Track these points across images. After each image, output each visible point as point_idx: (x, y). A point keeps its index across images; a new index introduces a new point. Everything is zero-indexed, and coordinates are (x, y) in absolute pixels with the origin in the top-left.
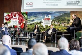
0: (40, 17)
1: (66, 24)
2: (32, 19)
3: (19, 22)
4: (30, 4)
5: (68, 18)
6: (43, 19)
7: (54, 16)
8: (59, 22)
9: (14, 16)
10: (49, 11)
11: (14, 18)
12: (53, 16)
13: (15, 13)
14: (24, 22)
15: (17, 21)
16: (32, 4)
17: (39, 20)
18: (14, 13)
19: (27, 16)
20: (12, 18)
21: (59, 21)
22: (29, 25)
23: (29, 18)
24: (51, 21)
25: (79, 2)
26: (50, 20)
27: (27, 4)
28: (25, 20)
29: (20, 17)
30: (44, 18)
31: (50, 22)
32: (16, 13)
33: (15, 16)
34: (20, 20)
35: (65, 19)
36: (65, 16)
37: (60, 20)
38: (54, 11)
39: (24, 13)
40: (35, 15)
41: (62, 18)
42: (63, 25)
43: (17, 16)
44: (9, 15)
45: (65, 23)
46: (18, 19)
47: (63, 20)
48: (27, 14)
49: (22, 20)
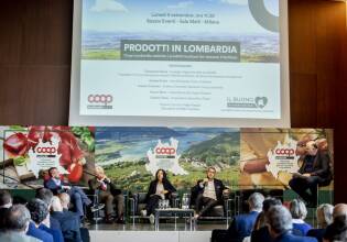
0: (140, 143)
1: (228, 167)
2: (113, 150)
3: (62, 160)
4: (103, 99)
5: (235, 149)
6: (150, 152)
8: (203, 160)
9: (40, 140)
10: (170, 126)
11: (41, 144)
12: (184, 141)
13: (46, 130)
15: (54, 156)
16: (109, 99)
17: (138, 153)
18: (43, 128)
19: (93, 140)
20: (34, 146)
21: (206, 156)
23: (101, 148)
24: (178, 157)
25: (265, 100)
27: (92, 99)
28: (87, 154)
29: (67, 143)
31: (176, 161)
32: (50, 128)
33: (46, 139)
34: (67, 152)
35: (223, 151)
36: (223, 142)
37: (207, 153)
38: (188, 126)
39: (82, 128)
40: (123, 139)
41: (213, 149)
42: (218, 169)
43: (56, 141)
44: (20, 136)
45: (224, 163)
46: (60, 151)
47: (217, 153)
48: (92, 132)
49: (72, 153)
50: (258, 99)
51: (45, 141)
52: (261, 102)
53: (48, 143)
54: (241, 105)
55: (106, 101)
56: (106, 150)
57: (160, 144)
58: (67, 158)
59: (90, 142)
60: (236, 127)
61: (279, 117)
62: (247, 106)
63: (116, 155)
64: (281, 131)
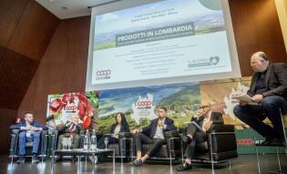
0: (127, 100)
1: (192, 112)
2: (110, 105)
5: (196, 98)
6: (133, 105)
7: (161, 96)
8: (172, 108)
9: (68, 102)
10: (146, 86)
11: (69, 105)
12: (158, 95)
13: (72, 95)
14: (91, 114)
15: (75, 112)
16: (108, 72)
17: (126, 106)
18: (70, 94)
19: (97, 100)
20: (65, 106)
21: (174, 105)
22: (102, 119)
23: (102, 104)
25: (217, 59)
26: (151, 106)
27: (99, 73)
28: (93, 109)
29: (83, 103)
30: (136, 101)
31: (152, 110)
32: (74, 94)
33: (71, 101)
34: (82, 108)
36: (187, 93)
39: (91, 93)
40: (116, 97)
41: (180, 100)
42: (184, 115)
44: (58, 100)
45: (189, 109)
46: (79, 108)
47: (183, 102)
48: (97, 95)
49: (85, 109)
50: (211, 59)
52: (214, 61)
53: (72, 104)
55: (106, 74)
58: (82, 112)
59: (95, 101)
60: (197, 81)
61: (230, 70)
63: (111, 109)
64: (233, 80)
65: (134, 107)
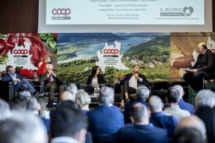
1: (161, 64)
2: (71, 51)
3: (33, 59)
4: (64, 12)
5: (166, 49)
7: (129, 45)
8: (140, 59)
9: (16, 44)
10: (114, 32)
13: (21, 36)
15: (27, 56)
16: (68, 12)
17: (90, 53)
18: (18, 35)
19: (55, 43)
20: (11, 49)
21: (143, 55)
22: (62, 65)
23: (62, 49)
24: (121, 56)
26: (118, 54)
27: (55, 12)
28: (51, 54)
29: (36, 46)
30: (101, 48)
32: (23, 35)
35: (157, 51)
36: (157, 44)
37: (143, 53)
38: (129, 32)
39: (47, 35)
40: (79, 42)
41: (149, 50)
42: (152, 66)
43: (28, 44)
45: (157, 61)
47: (152, 53)
48: (55, 37)
50: (185, 9)
51: (19, 45)
52: (188, 11)
53: (22, 46)
54: (171, 14)
55: (65, 13)
56: (65, 52)
57: (107, 46)
59: (53, 45)
60: (167, 32)
61: (203, 23)
62: (177, 14)
63: (73, 55)
64: (204, 34)
65: (100, 55)
